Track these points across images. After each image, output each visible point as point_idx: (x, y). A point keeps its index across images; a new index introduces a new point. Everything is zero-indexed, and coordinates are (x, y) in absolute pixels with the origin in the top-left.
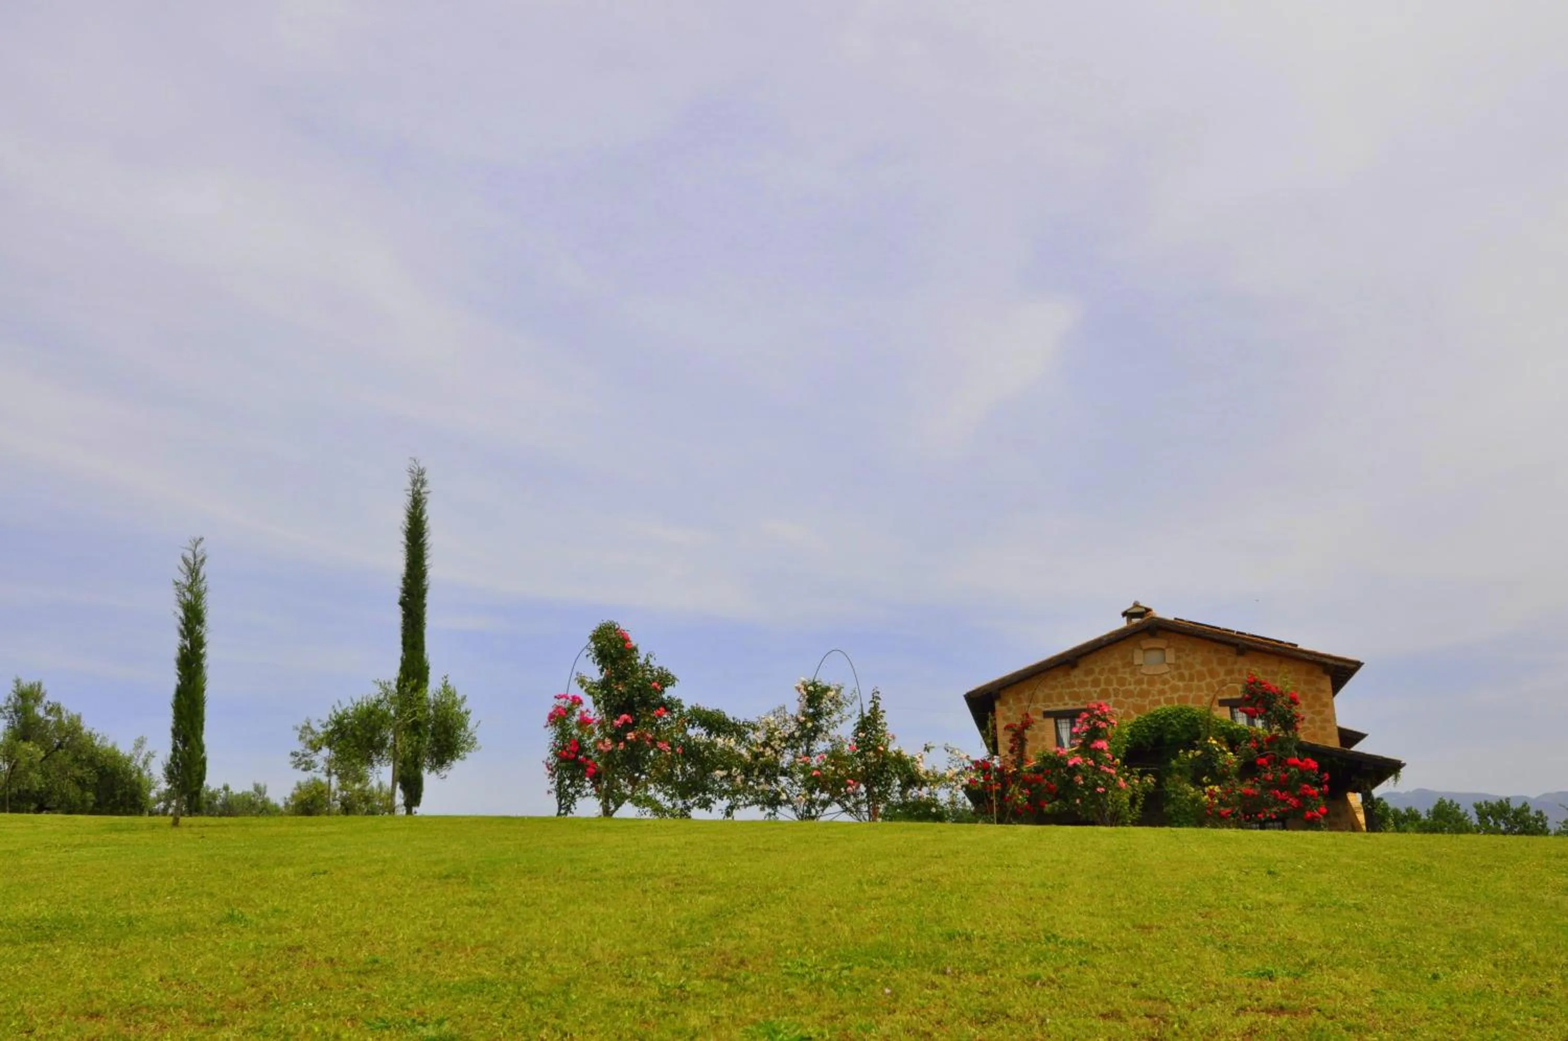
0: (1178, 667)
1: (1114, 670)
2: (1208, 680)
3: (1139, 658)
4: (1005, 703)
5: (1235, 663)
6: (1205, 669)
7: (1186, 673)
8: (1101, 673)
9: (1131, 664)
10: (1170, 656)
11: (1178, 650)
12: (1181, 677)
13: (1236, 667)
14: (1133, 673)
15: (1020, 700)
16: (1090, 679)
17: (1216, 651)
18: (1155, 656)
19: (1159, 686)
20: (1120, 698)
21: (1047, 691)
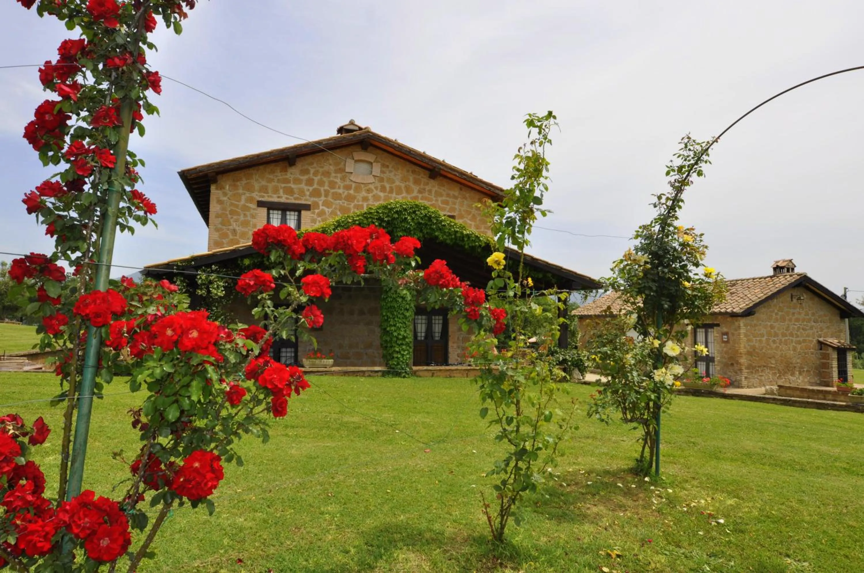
0: (381, 180)
1: (327, 174)
2: (404, 194)
3: (350, 166)
4: (222, 188)
5: (427, 184)
6: (403, 185)
7: (388, 186)
8: (316, 174)
9: (342, 170)
10: (377, 169)
11: (383, 165)
12: (383, 189)
13: (427, 188)
14: (343, 179)
15: (235, 187)
16: (305, 178)
17: (413, 172)
18: (364, 167)
19: (364, 194)
20: (330, 199)
21: (264, 183)
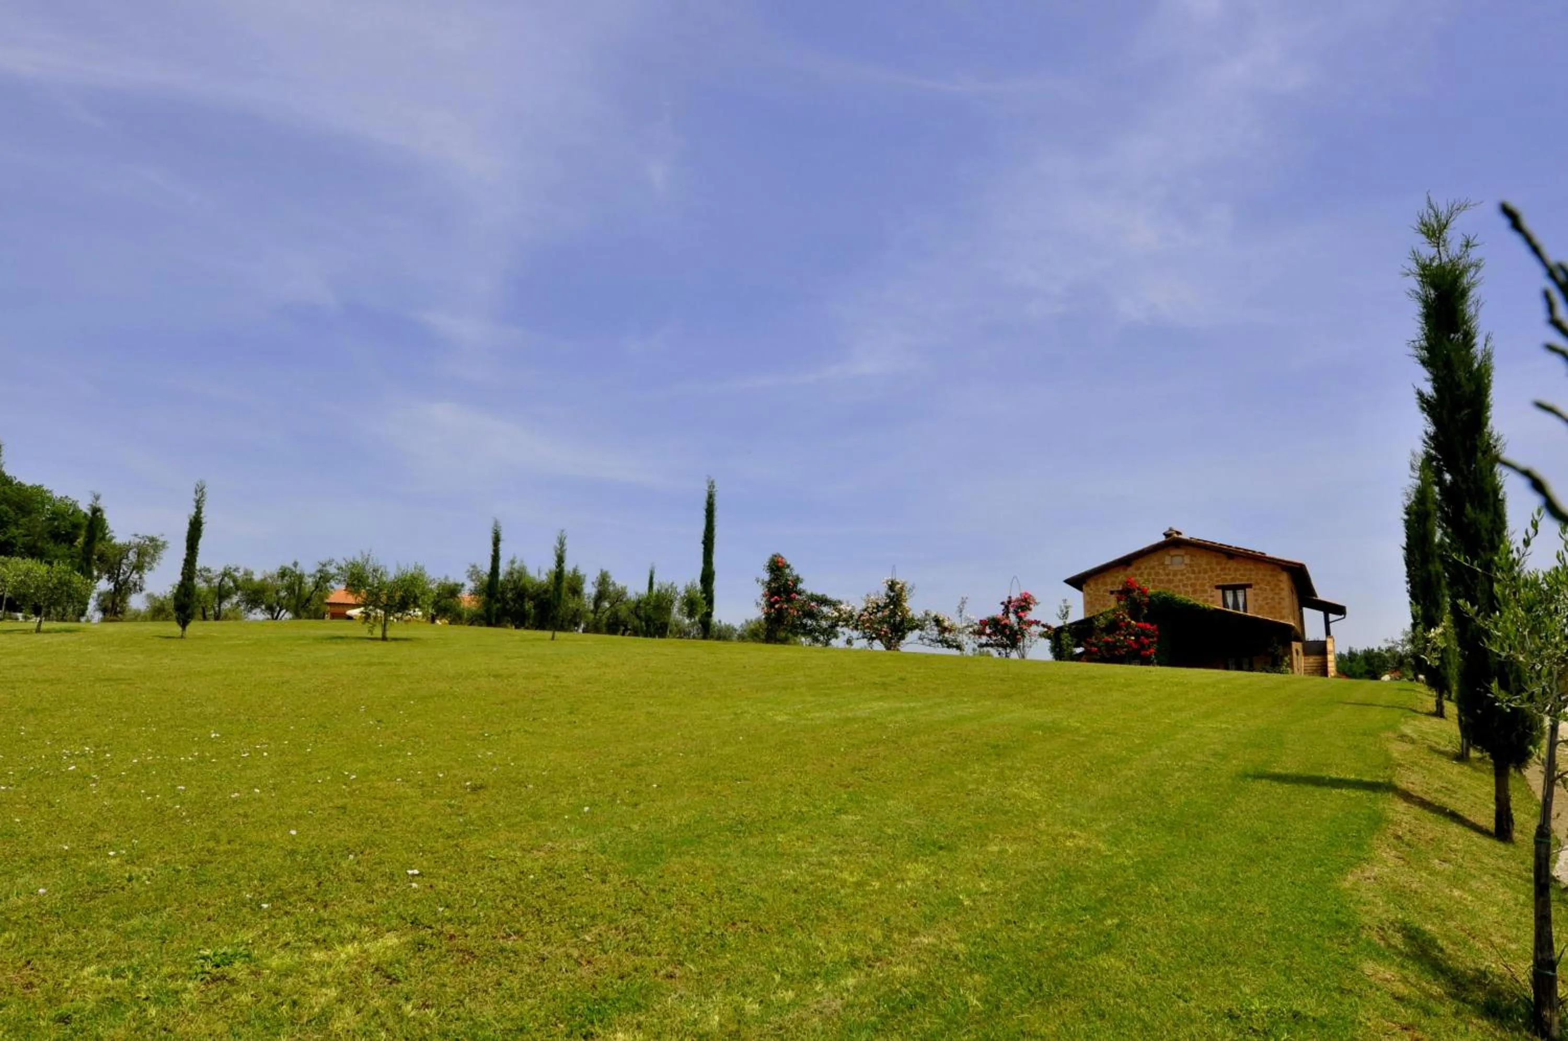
0: (1191, 566)
1: (1153, 568)
2: (1210, 573)
3: (1167, 560)
4: (1089, 586)
5: (1226, 564)
6: (1208, 567)
7: (1196, 569)
8: (1146, 568)
9: (1163, 564)
10: (1187, 560)
11: (1192, 556)
12: (1193, 572)
13: (1228, 566)
14: (1164, 569)
15: (1096, 584)
16: (1138, 572)
17: (1216, 557)
18: (1177, 559)
19: (1179, 577)
20: (1156, 583)
21: (1113, 579)
